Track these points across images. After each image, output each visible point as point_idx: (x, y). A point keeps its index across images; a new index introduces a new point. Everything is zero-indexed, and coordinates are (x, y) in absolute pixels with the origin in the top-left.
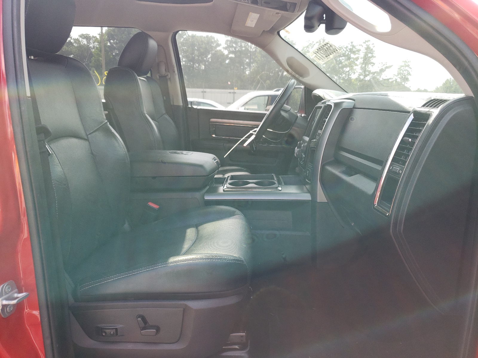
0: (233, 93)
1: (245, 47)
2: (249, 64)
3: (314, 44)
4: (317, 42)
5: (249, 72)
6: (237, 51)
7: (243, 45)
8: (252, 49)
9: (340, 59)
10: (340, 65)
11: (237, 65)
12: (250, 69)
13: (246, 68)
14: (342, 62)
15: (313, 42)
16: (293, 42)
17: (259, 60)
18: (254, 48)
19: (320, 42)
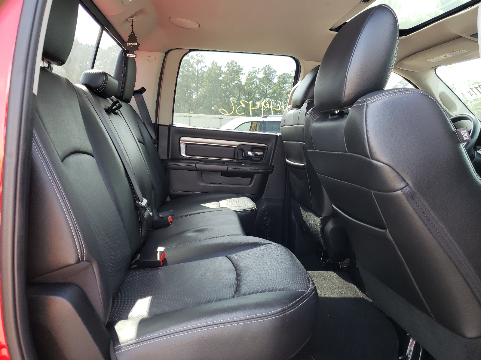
0: (189, 116)
1: (191, 72)
2: (196, 89)
3: (260, 71)
4: (262, 70)
5: (196, 96)
6: (185, 75)
7: (190, 70)
8: (199, 74)
9: (284, 86)
10: (285, 91)
11: (185, 89)
12: (197, 93)
13: (193, 92)
14: (286, 89)
15: (259, 69)
16: (240, 67)
17: (206, 85)
18: (201, 73)
19: (266, 69)
